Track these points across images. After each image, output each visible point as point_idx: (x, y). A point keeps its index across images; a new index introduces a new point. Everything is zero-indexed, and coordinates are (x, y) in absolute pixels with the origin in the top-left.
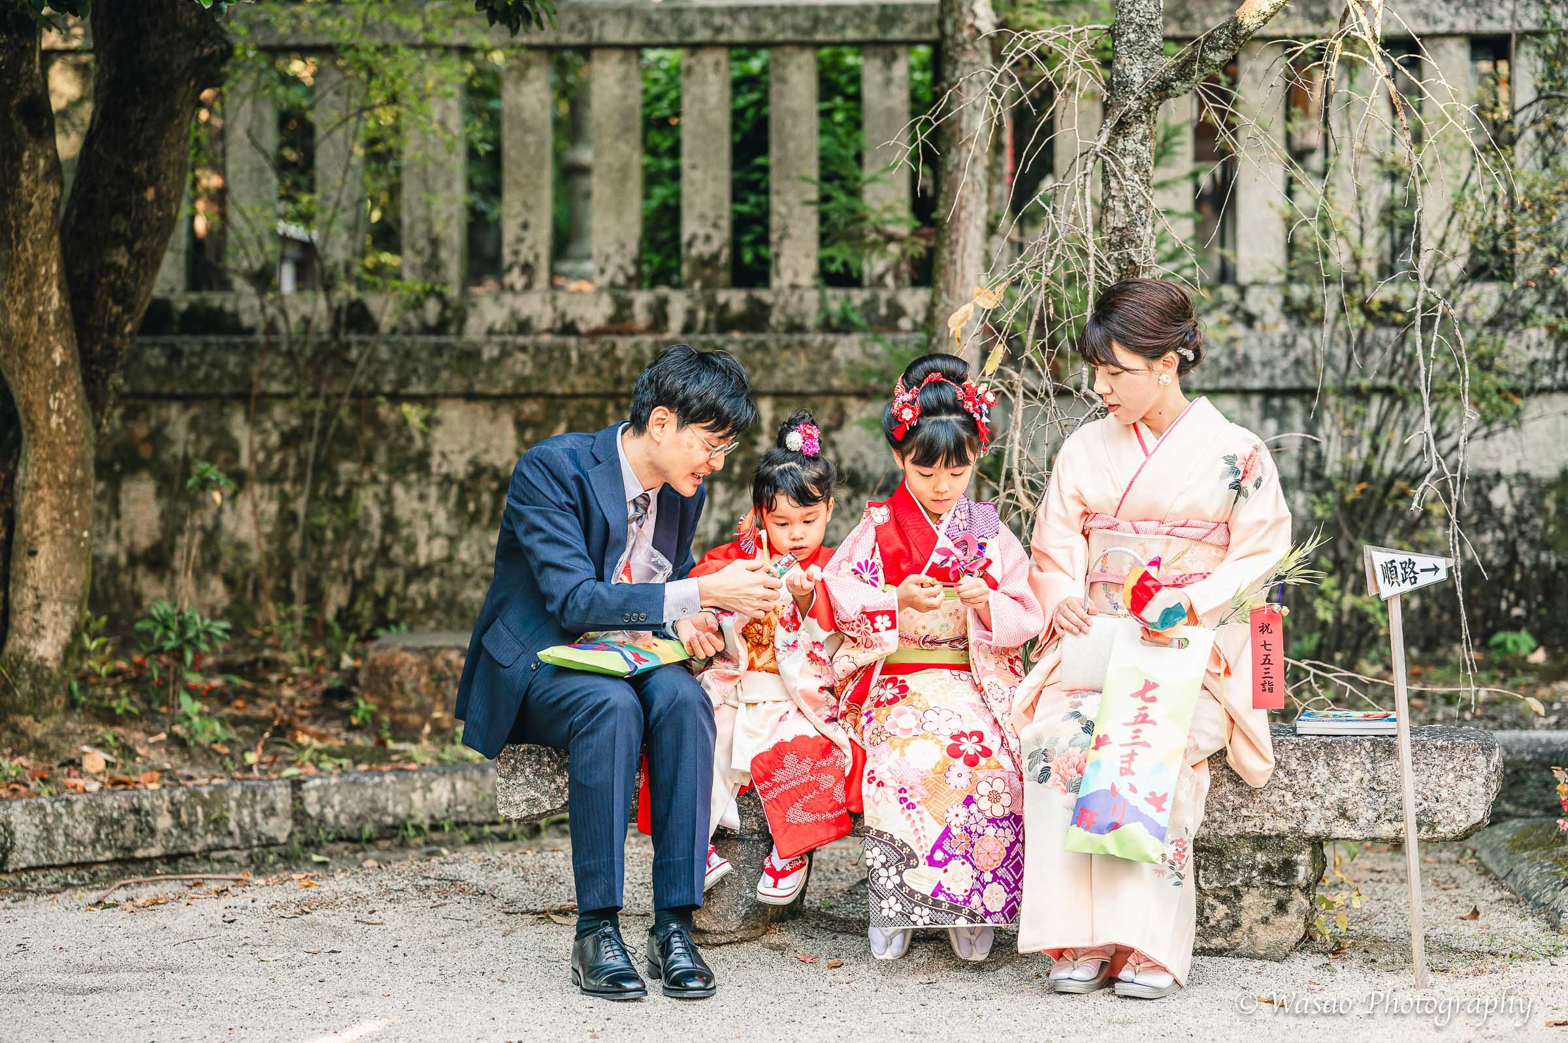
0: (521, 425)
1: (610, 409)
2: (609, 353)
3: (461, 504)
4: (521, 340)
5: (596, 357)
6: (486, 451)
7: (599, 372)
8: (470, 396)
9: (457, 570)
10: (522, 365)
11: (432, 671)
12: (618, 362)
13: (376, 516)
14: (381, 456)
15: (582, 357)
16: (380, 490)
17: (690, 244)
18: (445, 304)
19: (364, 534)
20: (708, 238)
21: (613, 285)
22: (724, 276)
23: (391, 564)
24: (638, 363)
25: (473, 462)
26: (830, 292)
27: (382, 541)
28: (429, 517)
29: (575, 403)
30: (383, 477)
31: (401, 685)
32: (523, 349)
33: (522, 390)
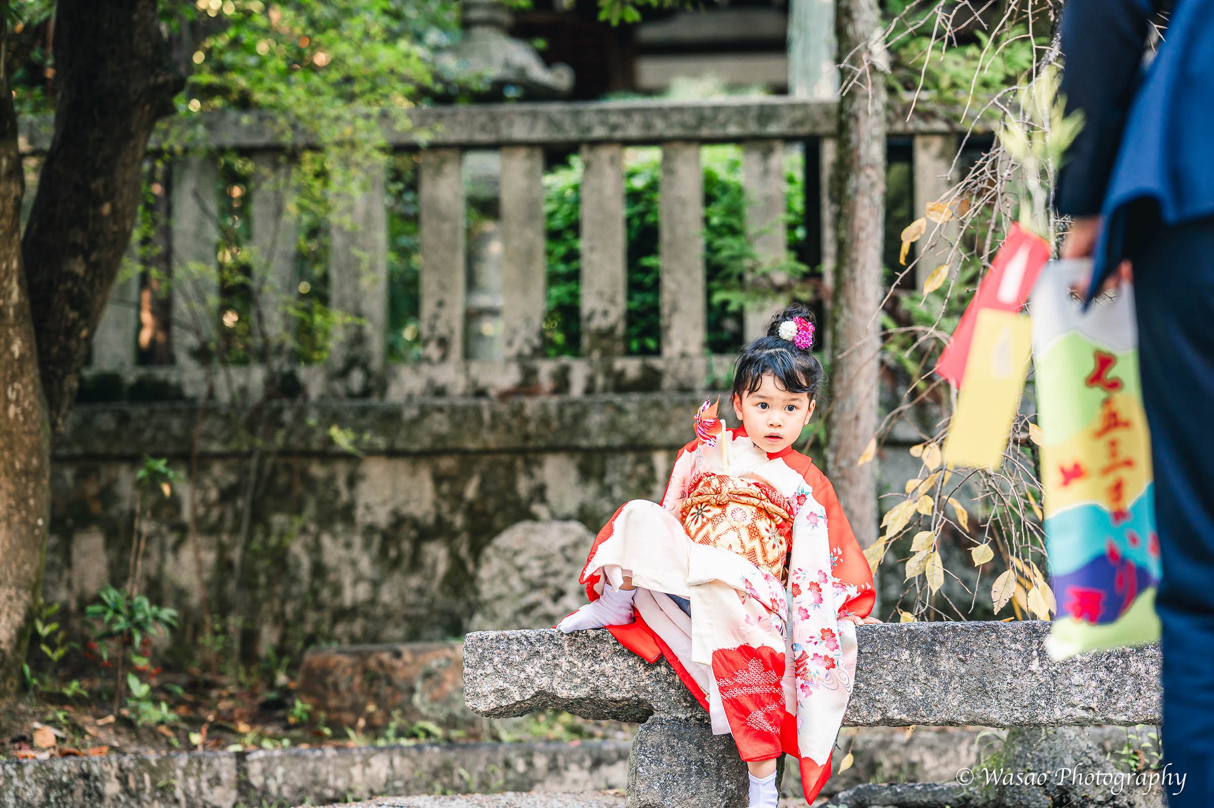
0: (438, 479)
1: (519, 463)
2: (518, 412)
3: (384, 551)
4: (440, 402)
5: (507, 417)
6: (407, 502)
7: (509, 429)
8: (392, 453)
9: (379, 611)
10: (440, 424)
11: (366, 671)
12: (526, 421)
13: (306, 562)
14: (311, 509)
15: (494, 416)
16: (310, 539)
17: (590, 317)
18: (368, 374)
19: (294, 580)
20: (605, 313)
21: (520, 357)
22: (620, 347)
23: (319, 607)
24: (545, 421)
25: (395, 513)
26: (715, 359)
27: (312, 583)
28: (354, 563)
29: (486, 459)
30: (312, 528)
31: (336, 685)
32: (440, 410)
33: (439, 446)
